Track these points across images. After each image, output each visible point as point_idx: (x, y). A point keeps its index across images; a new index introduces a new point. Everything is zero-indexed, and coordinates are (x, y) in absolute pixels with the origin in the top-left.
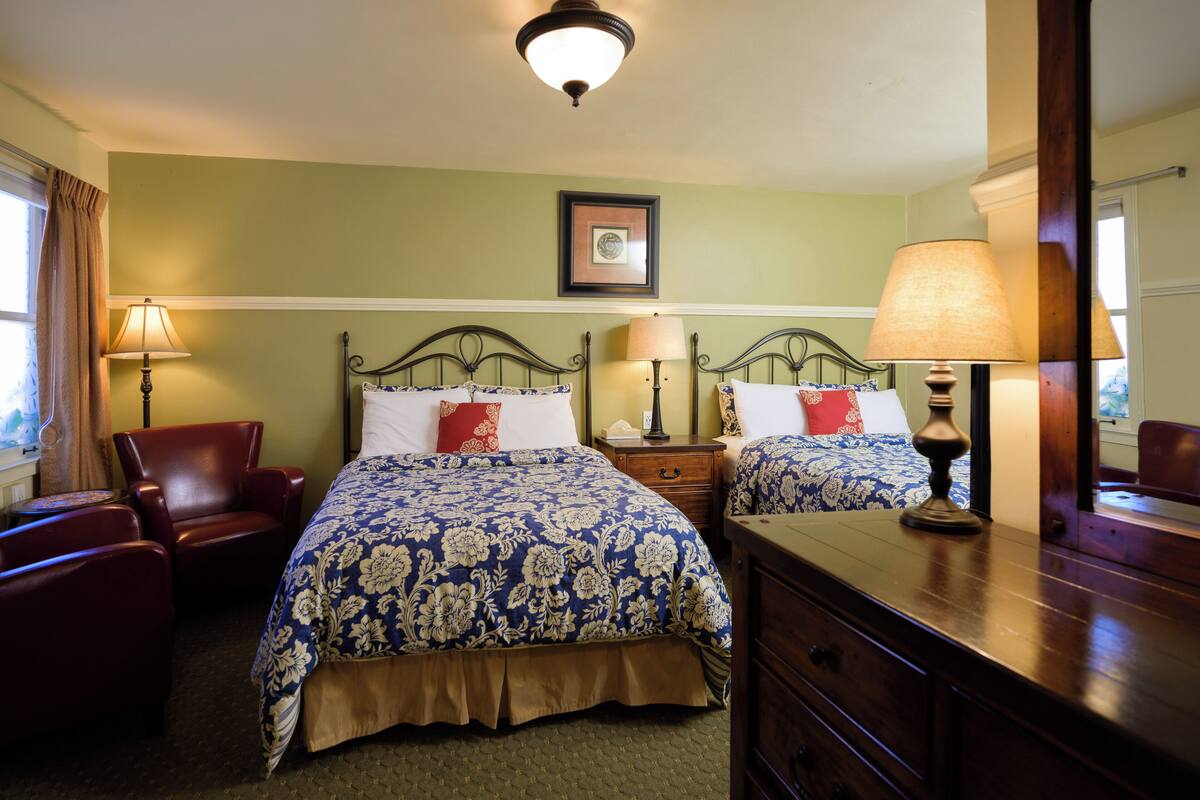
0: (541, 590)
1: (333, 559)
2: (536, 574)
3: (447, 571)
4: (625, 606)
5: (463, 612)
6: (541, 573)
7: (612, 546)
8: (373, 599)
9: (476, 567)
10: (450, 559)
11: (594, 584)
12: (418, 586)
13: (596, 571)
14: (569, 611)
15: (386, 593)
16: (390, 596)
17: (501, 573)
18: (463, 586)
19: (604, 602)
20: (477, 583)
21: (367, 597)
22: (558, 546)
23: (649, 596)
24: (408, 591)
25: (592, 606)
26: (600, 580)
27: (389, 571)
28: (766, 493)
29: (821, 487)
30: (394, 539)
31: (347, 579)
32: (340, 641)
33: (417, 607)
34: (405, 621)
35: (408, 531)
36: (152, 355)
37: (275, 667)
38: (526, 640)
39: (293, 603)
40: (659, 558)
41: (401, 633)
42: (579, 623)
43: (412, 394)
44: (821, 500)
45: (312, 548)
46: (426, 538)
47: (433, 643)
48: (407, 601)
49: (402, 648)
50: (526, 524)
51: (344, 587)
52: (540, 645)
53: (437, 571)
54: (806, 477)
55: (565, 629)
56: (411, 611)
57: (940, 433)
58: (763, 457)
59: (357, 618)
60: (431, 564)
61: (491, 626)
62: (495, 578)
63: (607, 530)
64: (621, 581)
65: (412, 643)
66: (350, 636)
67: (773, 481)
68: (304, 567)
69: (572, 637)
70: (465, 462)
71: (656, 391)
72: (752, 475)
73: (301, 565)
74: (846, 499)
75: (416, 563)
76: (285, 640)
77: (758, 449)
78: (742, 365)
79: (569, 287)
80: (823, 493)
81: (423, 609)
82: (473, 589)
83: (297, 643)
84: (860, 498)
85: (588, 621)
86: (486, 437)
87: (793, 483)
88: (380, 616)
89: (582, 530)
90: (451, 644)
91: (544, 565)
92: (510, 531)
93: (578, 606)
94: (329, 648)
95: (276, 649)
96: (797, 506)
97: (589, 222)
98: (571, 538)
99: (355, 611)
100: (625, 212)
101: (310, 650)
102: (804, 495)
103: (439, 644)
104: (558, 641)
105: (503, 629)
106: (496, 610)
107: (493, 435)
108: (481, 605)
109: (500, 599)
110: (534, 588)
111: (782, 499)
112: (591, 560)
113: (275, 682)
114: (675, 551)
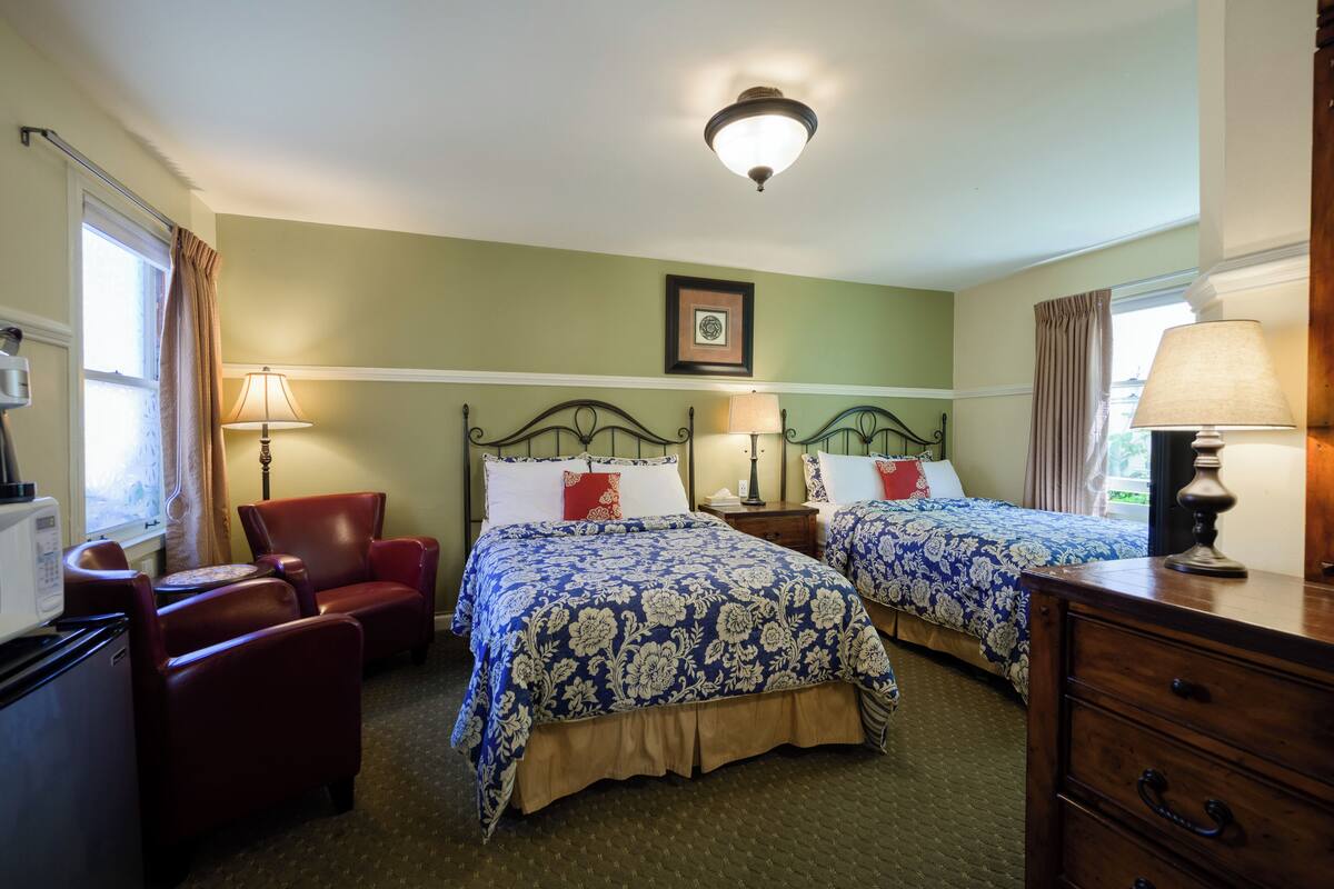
0: (734, 645)
1: (543, 624)
2: (729, 630)
3: (650, 630)
4: (804, 656)
5: (666, 669)
6: (732, 629)
7: (792, 602)
8: (583, 661)
9: (676, 626)
10: (652, 620)
11: (776, 637)
12: (624, 646)
13: (780, 626)
14: (758, 664)
15: (595, 655)
16: (599, 657)
17: (698, 630)
18: (665, 645)
19: (787, 654)
20: (677, 641)
21: (577, 659)
22: (746, 604)
23: (823, 646)
24: (616, 651)
25: (777, 657)
26: (782, 633)
27: (597, 633)
28: (862, 551)
29: (922, 545)
30: (596, 602)
31: (557, 643)
32: (555, 704)
33: (625, 667)
34: (614, 681)
35: (608, 595)
36: (271, 426)
37: (503, 733)
38: (720, 692)
39: (511, 668)
40: (830, 611)
41: (611, 693)
42: (766, 674)
43: (532, 466)
44: (923, 556)
45: (517, 615)
46: (627, 601)
47: (639, 700)
48: (615, 662)
49: (611, 707)
50: (712, 584)
51: (555, 651)
52: (733, 696)
53: (641, 632)
54: (905, 537)
55: (754, 681)
56: (620, 671)
57: (1207, 489)
58: (858, 520)
59: (570, 681)
60: (635, 625)
61: (691, 681)
62: (693, 635)
63: (785, 587)
64: (801, 634)
65: (620, 702)
66: (564, 698)
67: (870, 541)
68: (514, 632)
69: (759, 687)
70: (602, 529)
71: (754, 461)
72: (848, 535)
73: (511, 631)
74: (950, 554)
75: (621, 624)
76: (510, 705)
77: (850, 512)
78: (820, 437)
79: (676, 365)
80: (925, 550)
81: (630, 668)
82: (674, 646)
83: (520, 707)
84: (965, 553)
85: (774, 672)
86: (611, 505)
87: (892, 542)
88: (590, 677)
89: (763, 587)
90: (654, 700)
91: (736, 622)
92: (700, 591)
93: (764, 657)
94: (543, 710)
95: (501, 715)
96: (897, 562)
97: (692, 305)
98: (755, 596)
99: (568, 673)
100: (724, 297)
101: (530, 714)
102: (905, 552)
103: (645, 700)
104: (748, 692)
105: (702, 684)
106: (695, 666)
107: (617, 503)
108: (682, 662)
109: (698, 655)
110: (727, 644)
111: (880, 557)
112: (775, 615)
113: (505, 748)
114: (843, 604)
